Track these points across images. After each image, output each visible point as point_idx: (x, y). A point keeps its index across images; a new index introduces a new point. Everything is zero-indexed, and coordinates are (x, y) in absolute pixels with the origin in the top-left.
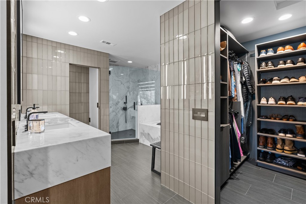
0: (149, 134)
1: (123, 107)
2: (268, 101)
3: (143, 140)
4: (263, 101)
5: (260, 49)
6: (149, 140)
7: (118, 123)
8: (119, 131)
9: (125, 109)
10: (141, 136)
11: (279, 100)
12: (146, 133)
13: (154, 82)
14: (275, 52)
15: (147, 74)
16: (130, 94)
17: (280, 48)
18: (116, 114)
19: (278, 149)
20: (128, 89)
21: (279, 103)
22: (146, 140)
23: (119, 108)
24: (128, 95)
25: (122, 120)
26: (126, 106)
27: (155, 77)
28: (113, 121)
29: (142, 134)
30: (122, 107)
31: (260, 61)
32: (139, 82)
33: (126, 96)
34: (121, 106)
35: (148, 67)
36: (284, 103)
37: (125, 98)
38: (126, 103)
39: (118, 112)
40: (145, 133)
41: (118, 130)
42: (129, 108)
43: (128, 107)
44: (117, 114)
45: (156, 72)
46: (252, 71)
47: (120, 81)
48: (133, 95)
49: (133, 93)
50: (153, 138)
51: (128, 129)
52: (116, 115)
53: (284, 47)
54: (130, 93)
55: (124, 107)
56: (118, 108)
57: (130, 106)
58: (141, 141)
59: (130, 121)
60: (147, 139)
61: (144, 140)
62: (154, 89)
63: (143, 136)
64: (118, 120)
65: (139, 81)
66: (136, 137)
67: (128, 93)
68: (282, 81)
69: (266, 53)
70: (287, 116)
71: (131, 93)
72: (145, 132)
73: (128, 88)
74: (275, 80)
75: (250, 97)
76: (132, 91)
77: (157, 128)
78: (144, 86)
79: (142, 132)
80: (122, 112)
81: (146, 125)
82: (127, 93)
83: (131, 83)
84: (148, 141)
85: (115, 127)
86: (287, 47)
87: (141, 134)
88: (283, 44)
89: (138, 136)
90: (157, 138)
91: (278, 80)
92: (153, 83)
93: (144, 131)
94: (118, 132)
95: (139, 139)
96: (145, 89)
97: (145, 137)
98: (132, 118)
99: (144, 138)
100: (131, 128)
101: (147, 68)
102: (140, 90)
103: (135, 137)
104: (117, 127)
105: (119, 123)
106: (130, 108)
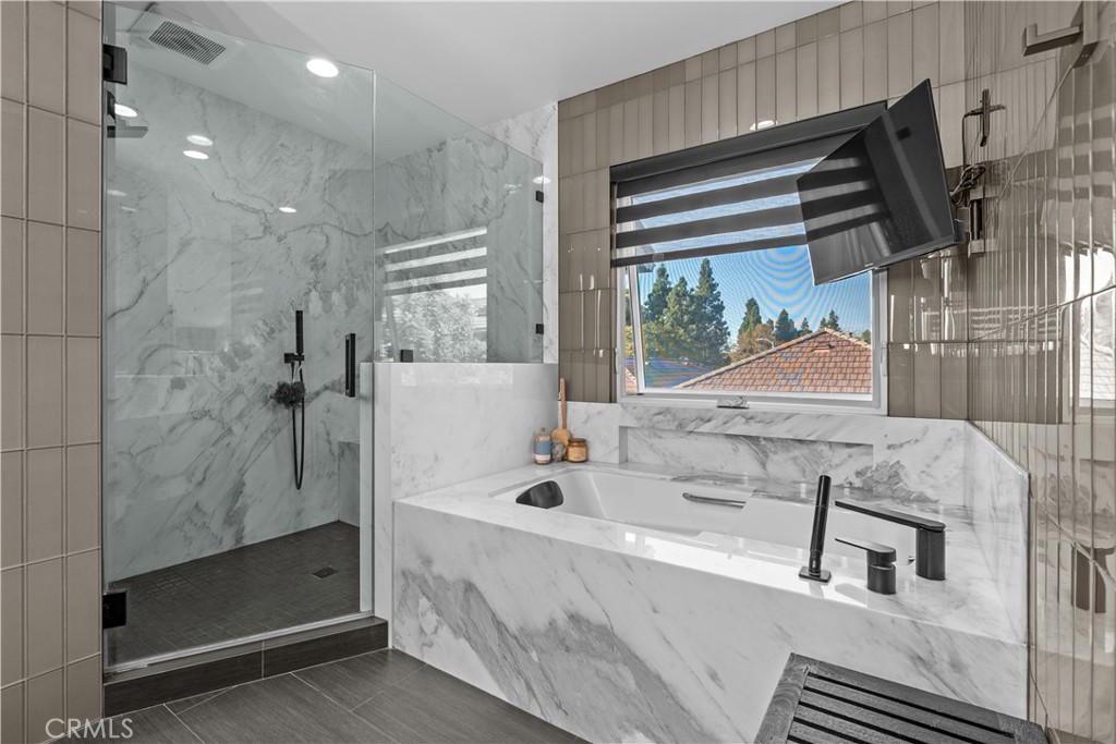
0: (470, 587)
1: (276, 387)
3: (422, 631)
6: (469, 639)
7: (238, 490)
8: (247, 542)
9: (290, 397)
10: (402, 601)
12: (448, 576)
13: (483, 231)
15: (438, 187)
16: (328, 307)
18: (219, 433)
20: (311, 275)
22: (445, 632)
23: (250, 391)
24: (314, 308)
25: (267, 471)
26: (297, 379)
27: (486, 201)
28: (198, 477)
29: (416, 583)
30: (266, 387)
32: (387, 243)
33: (299, 315)
34: (262, 380)
35: (444, 143)
37: (294, 324)
38: (300, 358)
39: (240, 417)
40: (439, 578)
41: (239, 538)
42: (317, 394)
43: (311, 386)
44: (230, 430)
45: (495, 170)
47: (255, 211)
48: (347, 313)
49: (351, 302)
50: (513, 626)
51: (315, 523)
52: (221, 438)
54: (325, 297)
55: (282, 387)
56: (239, 391)
57: (327, 382)
58: (402, 638)
59: (330, 476)
60: (457, 632)
61: (429, 629)
62: (482, 273)
63: (423, 601)
64: (242, 472)
65: (385, 235)
66: (364, 607)
67: (314, 294)
71: (336, 297)
72: (437, 569)
73: (317, 264)
76: (339, 289)
77: (550, 540)
78: (415, 263)
79: (414, 565)
80: (266, 417)
81: (447, 518)
82: (308, 293)
83: (335, 236)
84: (463, 641)
85: (216, 524)
87: (401, 582)
89: (380, 599)
90: (552, 623)
92: (475, 242)
93: (427, 562)
94: (239, 553)
95: (385, 624)
96: (426, 281)
97: (439, 613)
98: (342, 455)
99: (432, 618)
100: (333, 519)
101: (435, 154)
102: (393, 286)
103: (356, 609)
104: (233, 518)
105: (247, 490)
106: (326, 395)
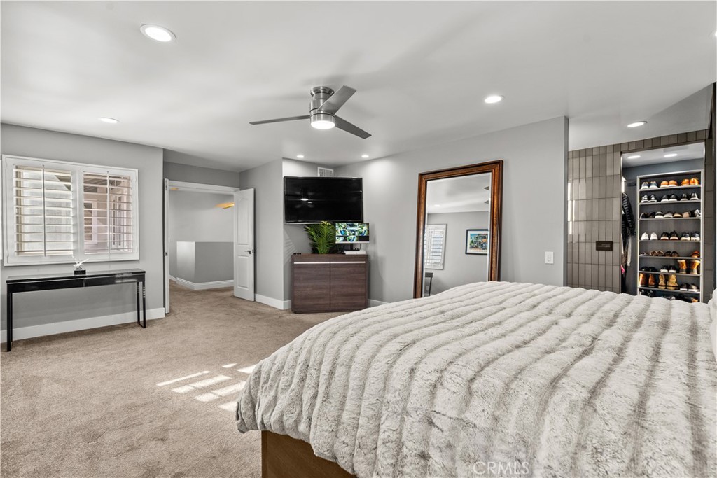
2: (649, 237)
4: (644, 237)
5: (642, 180)
11: (662, 236)
14: (659, 186)
17: (664, 182)
19: (661, 286)
21: (662, 238)
31: (642, 193)
36: (667, 238)
46: (632, 205)
53: (668, 181)
68: (666, 216)
69: (649, 185)
70: (670, 252)
74: (658, 215)
75: (629, 232)
86: (672, 182)
88: (668, 178)
91: (661, 215)
